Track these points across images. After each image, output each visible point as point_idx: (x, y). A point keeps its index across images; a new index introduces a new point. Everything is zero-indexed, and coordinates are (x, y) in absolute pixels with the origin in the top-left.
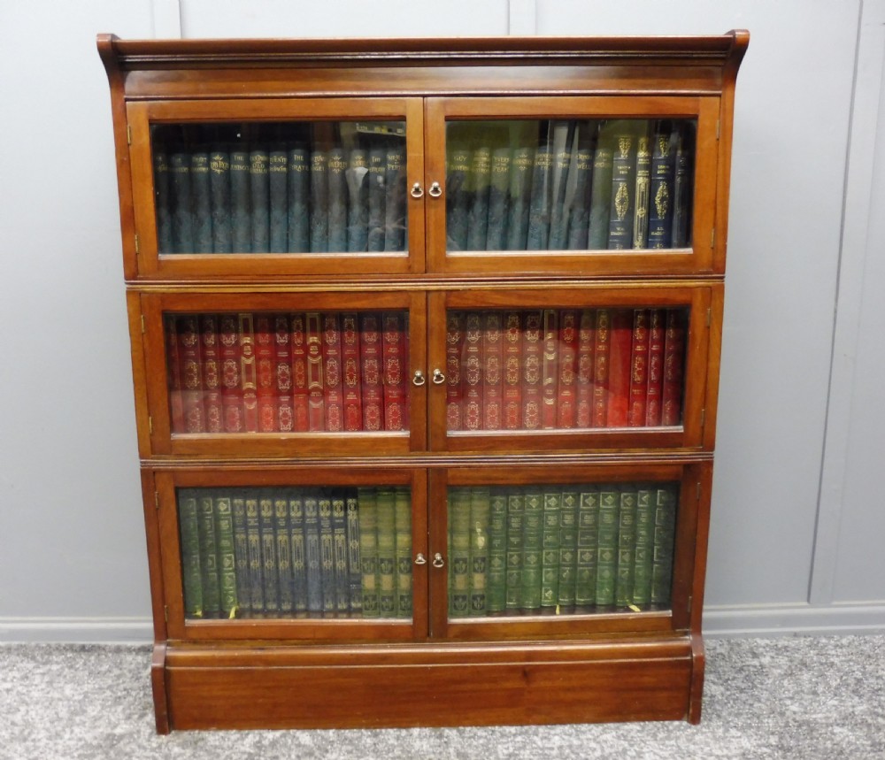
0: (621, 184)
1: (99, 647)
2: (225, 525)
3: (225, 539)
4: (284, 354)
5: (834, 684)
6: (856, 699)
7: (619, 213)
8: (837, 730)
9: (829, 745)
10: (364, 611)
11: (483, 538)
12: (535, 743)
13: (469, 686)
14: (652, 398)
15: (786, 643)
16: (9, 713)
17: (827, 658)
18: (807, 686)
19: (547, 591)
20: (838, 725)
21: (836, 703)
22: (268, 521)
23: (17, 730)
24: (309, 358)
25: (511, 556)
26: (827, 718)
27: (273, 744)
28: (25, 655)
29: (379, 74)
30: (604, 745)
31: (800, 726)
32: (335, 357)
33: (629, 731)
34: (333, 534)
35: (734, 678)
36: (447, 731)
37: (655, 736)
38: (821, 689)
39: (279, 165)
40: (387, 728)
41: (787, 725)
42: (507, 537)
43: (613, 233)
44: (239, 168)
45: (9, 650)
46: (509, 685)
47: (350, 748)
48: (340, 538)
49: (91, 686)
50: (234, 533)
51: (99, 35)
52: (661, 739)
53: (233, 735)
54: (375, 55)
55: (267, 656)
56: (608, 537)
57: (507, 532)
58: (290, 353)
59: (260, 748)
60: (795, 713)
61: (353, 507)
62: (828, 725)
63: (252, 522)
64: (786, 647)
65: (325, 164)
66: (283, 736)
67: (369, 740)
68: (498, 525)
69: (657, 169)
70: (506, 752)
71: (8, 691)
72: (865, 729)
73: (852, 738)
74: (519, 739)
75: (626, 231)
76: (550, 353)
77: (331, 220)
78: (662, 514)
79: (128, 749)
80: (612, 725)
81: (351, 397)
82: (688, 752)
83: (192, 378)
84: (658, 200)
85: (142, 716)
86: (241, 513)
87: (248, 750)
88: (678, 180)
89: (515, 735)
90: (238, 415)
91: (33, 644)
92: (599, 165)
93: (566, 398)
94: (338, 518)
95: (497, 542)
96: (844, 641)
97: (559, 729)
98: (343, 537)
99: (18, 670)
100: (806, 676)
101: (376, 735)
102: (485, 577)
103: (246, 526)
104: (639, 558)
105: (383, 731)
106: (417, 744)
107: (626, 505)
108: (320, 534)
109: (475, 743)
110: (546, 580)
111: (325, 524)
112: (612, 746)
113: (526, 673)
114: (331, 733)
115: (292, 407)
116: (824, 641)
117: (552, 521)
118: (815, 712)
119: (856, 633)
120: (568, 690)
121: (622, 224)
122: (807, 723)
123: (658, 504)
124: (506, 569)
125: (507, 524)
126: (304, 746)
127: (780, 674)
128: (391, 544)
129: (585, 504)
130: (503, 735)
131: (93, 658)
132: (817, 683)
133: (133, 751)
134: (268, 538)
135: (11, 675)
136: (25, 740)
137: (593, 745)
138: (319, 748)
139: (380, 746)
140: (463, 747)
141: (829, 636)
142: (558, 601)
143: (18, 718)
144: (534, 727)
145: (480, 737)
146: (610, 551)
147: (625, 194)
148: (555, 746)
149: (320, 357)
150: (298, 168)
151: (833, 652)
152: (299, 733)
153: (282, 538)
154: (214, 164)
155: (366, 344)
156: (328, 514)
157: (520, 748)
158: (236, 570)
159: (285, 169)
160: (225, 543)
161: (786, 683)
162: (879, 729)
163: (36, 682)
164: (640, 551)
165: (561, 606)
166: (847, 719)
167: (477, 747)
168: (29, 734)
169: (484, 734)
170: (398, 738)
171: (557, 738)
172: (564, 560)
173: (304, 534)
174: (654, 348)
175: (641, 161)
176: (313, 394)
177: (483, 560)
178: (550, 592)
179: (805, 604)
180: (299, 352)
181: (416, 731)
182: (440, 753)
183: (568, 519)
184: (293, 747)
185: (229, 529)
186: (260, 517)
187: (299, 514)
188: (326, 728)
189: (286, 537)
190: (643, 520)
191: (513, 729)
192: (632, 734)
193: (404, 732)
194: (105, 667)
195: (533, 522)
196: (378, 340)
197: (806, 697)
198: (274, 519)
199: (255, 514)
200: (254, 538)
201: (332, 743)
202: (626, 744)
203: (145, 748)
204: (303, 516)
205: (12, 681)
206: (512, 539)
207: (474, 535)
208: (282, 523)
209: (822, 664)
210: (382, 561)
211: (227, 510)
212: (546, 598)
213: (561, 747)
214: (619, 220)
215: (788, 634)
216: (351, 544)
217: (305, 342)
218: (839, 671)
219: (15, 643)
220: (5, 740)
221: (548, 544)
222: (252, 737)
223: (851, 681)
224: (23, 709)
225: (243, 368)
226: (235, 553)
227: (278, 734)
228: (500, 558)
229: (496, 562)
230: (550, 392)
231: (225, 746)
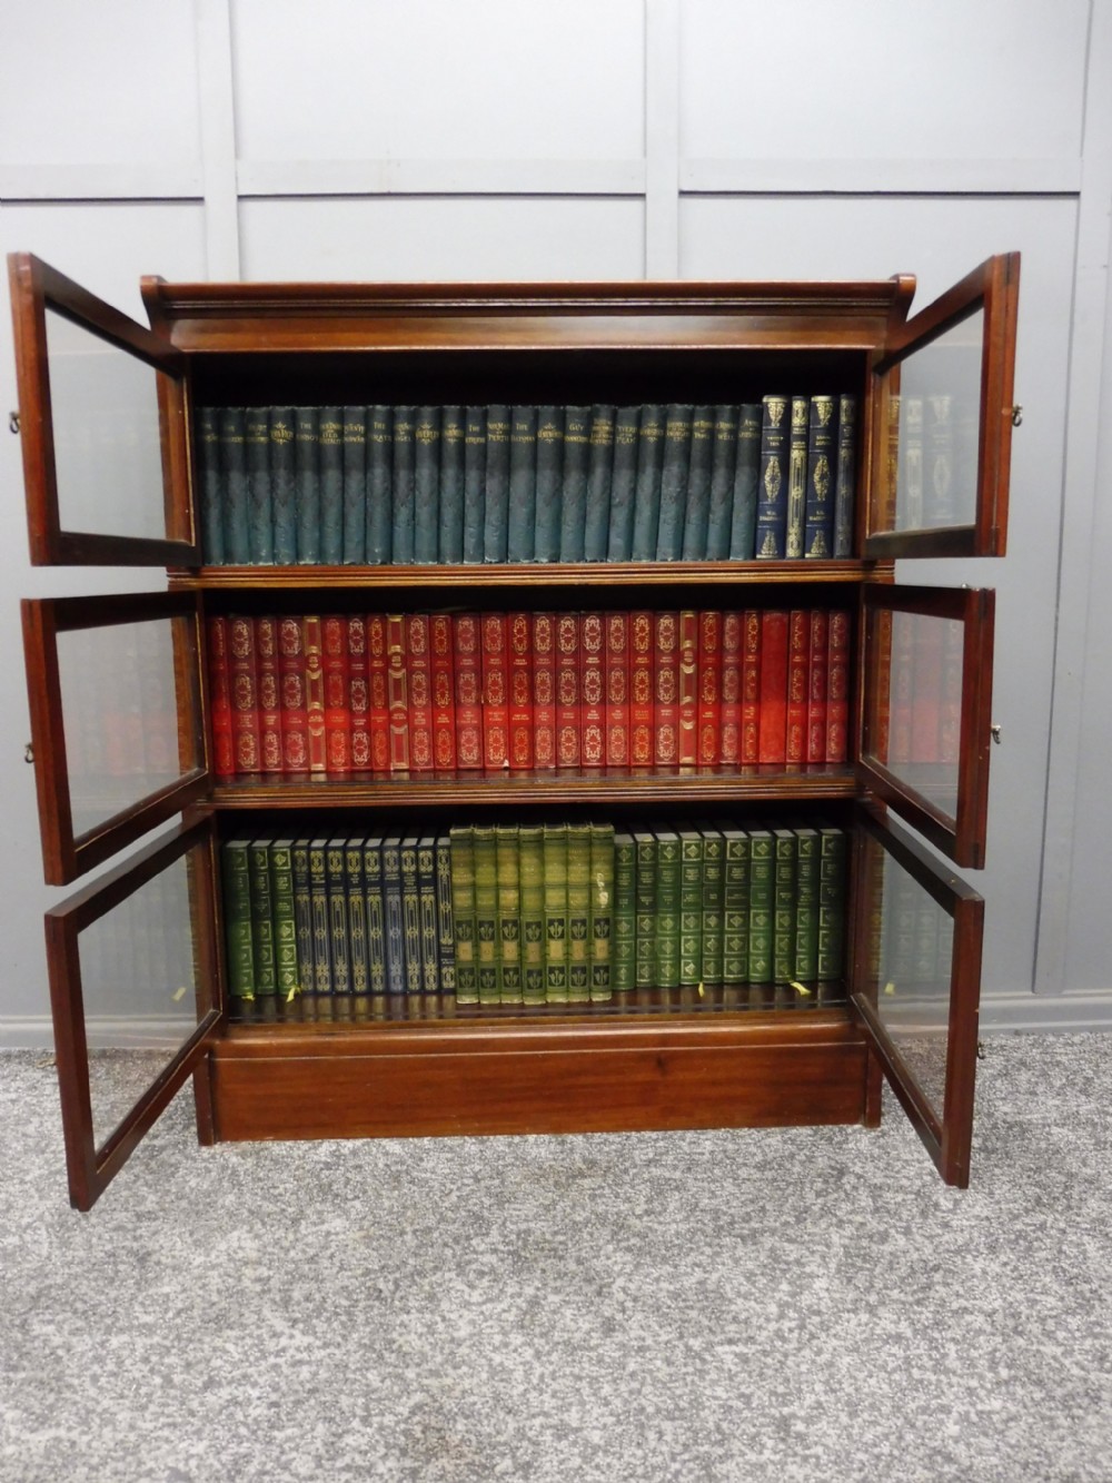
0: (772, 458)
1: (125, 1052)
2: (283, 883)
3: (284, 901)
4: (359, 667)
5: (1058, 1083)
6: (1083, 1098)
7: (769, 494)
8: (1055, 1130)
9: (1043, 1145)
10: (459, 990)
11: (606, 894)
12: (680, 1148)
13: (590, 1080)
14: (815, 721)
15: (1003, 1042)
16: (17, 1124)
17: (1052, 1057)
18: (1024, 1086)
19: (687, 964)
20: (1057, 1125)
21: (1057, 1102)
22: (338, 877)
23: (31, 1142)
24: (390, 671)
25: (643, 920)
26: (1044, 1118)
27: (354, 1153)
28: (29, 1063)
29: (478, 325)
30: (767, 1150)
31: (1010, 1128)
32: (423, 670)
33: (797, 1135)
34: (419, 894)
35: (932, 1080)
36: (570, 1137)
37: (830, 1140)
38: (1040, 1089)
39: (355, 434)
40: (495, 1134)
41: (995, 1126)
42: (637, 896)
43: (762, 518)
44: (307, 437)
45: (8, 1057)
46: (640, 1077)
47: (449, 1156)
48: (428, 899)
49: (119, 1096)
50: (295, 894)
51: (144, 278)
52: (838, 1143)
53: (304, 1145)
54: (472, 303)
55: (339, 1043)
56: (762, 896)
57: (637, 889)
58: (367, 665)
59: (338, 1157)
60: (1006, 1114)
61: (444, 860)
62: (1044, 1126)
63: (318, 880)
64: (1002, 1047)
65: (412, 434)
66: (368, 1144)
67: (473, 1147)
68: (625, 880)
69: (815, 440)
70: (644, 1158)
71: (13, 1101)
72: (1090, 1129)
73: (1072, 1137)
74: (661, 1144)
75: (778, 515)
76: (688, 664)
77: (419, 501)
78: (830, 867)
79: (173, 1161)
80: (777, 1129)
81: (443, 719)
82: (872, 1156)
83: (244, 697)
84: (816, 477)
85: (186, 1127)
86: (304, 868)
87: (323, 1159)
88: (843, 453)
89: (656, 1140)
90: (301, 743)
91: (39, 1049)
92: (746, 435)
93: (708, 721)
94: (427, 874)
95: (624, 902)
96: (1077, 1039)
97: (711, 1133)
98: (432, 897)
99: (22, 1079)
100: (1024, 1076)
101: (482, 1142)
102: (610, 944)
103: (311, 885)
104: (802, 923)
105: (492, 1138)
106: (534, 1152)
107: (782, 854)
108: (402, 894)
109: (606, 1149)
110: (686, 951)
111: (410, 880)
112: (776, 1151)
113: (661, 1062)
114: (426, 1142)
115: (369, 733)
116: (1051, 1039)
117: (691, 875)
118: (1031, 1113)
119: (1091, 1030)
120: (714, 1083)
121: (773, 507)
122: (1020, 1124)
123: (823, 854)
124: (636, 937)
125: (636, 878)
126: (393, 1154)
127: (993, 1075)
128: (492, 902)
129: (733, 854)
130: (640, 1141)
131: (117, 1066)
132: (1037, 1083)
133: (180, 1163)
134: (338, 899)
135: (14, 1085)
136: (43, 1152)
137: (753, 1149)
138: (412, 1156)
139: (488, 1154)
140: (590, 1153)
141: (1057, 1033)
142: (701, 979)
143: (31, 1129)
144: (680, 1133)
145: (613, 1143)
146: (765, 914)
147: (777, 470)
148: (706, 1151)
149: (404, 671)
150: (379, 438)
151: (1062, 1050)
152: (385, 1142)
153: (356, 899)
154: (276, 433)
155: (461, 653)
156: (413, 868)
157: (661, 1154)
158: (298, 941)
159: (362, 439)
160: (284, 907)
161: (998, 1083)
162: (1106, 1128)
163: (47, 1092)
164: (803, 913)
165: (705, 985)
166: (1070, 1120)
167: (608, 1153)
168: (47, 1145)
169: (618, 1140)
170: (509, 1145)
171: (708, 1143)
172: (708, 926)
173: (383, 894)
174: (816, 658)
175: (796, 431)
176: (395, 717)
177: (607, 921)
178: (692, 966)
179: (1030, 993)
180: (377, 664)
181: (531, 1138)
182: (563, 1160)
183: (712, 873)
184: (379, 1155)
185: (288, 889)
186: (328, 874)
187: (377, 869)
188: (420, 1135)
189: (359, 898)
190: (806, 874)
191: (654, 1135)
192: (802, 1138)
193: (517, 1139)
194: (134, 1076)
195: (667, 876)
196: (476, 650)
197: (1022, 1097)
198: (346, 875)
199: (321, 869)
200: (320, 900)
201: (427, 1151)
202: (793, 1149)
203: (194, 1159)
204: (382, 873)
205: (16, 1091)
206: (643, 899)
207: (594, 890)
208: (355, 880)
209: (1045, 1063)
210: (481, 924)
211: (285, 864)
212: (686, 974)
213: (712, 1152)
214: (769, 501)
215: (1006, 1032)
216: (442, 907)
217: (385, 651)
218: (1066, 1069)
219: (15, 1049)
220: (19, 1152)
221: (687, 904)
222: (326, 1147)
223: (1079, 1080)
224: (36, 1120)
225: (308, 684)
226: (295, 919)
227: (359, 1142)
228: (628, 922)
229: (624, 927)
230: (688, 713)
231: (295, 1155)
